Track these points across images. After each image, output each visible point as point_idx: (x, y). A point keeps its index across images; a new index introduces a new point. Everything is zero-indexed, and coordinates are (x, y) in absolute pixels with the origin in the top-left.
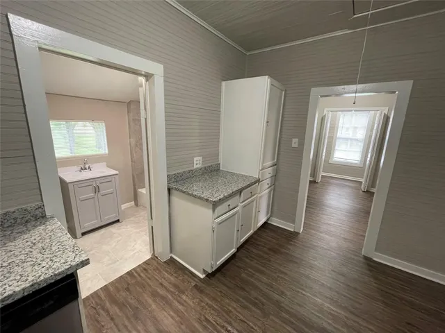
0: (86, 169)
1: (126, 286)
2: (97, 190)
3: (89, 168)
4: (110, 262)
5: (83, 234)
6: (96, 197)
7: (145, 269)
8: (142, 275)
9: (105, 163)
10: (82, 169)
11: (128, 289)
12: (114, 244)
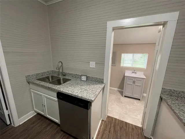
0: (134, 73)
1: (121, 126)
2: (134, 82)
3: (136, 73)
4: (125, 113)
5: (125, 96)
6: (133, 85)
7: (133, 129)
8: (130, 129)
9: (143, 73)
10: (133, 72)
11: (121, 129)
12: (131, 108)
